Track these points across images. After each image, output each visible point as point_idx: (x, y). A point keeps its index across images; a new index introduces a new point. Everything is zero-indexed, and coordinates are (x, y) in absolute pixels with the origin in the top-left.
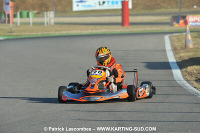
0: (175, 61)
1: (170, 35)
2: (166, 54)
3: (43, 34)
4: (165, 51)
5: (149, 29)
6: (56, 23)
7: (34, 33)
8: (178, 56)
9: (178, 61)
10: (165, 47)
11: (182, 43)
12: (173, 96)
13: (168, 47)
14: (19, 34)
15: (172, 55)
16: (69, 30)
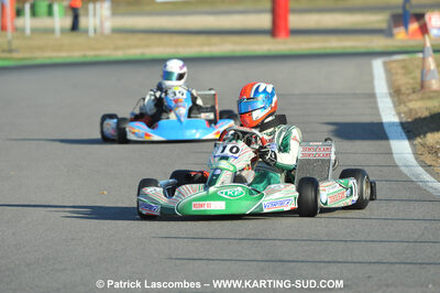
0: (396, 119)
1: (387, 59)
2: (376, 103)
3: (84, 56)
4: (372, 96)
5: (335, 43)
6: (117, 31)
7: (64, 54)
8: (403, 108)
9: (404, 120)
10: (373, 88)
11: (413, 78)
12: (391, 204)
13: (381, 86)
14: (27, 55)
15: (391, 105)
16: (147, 46)
